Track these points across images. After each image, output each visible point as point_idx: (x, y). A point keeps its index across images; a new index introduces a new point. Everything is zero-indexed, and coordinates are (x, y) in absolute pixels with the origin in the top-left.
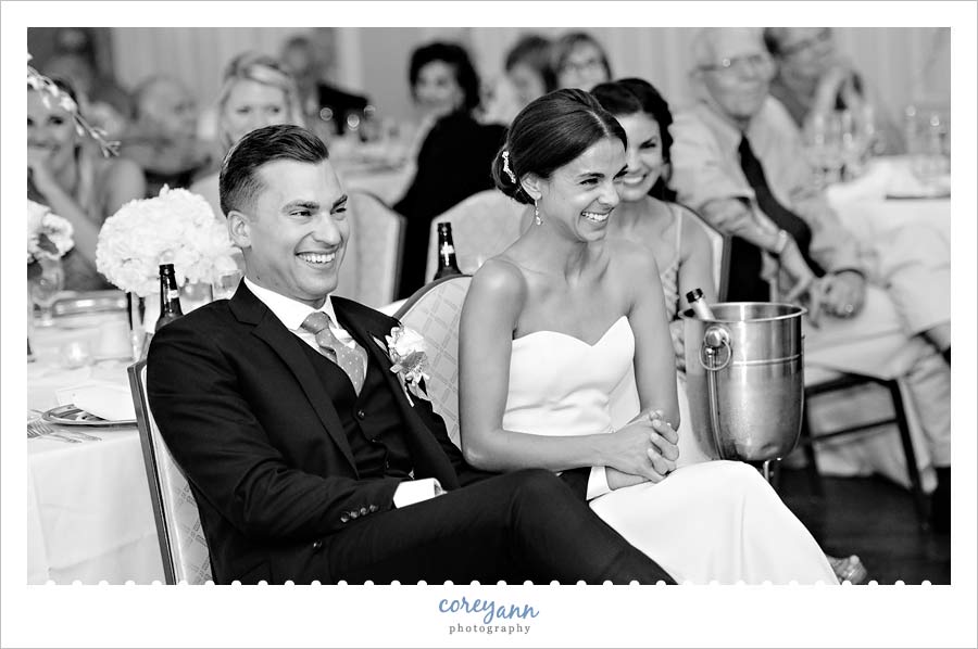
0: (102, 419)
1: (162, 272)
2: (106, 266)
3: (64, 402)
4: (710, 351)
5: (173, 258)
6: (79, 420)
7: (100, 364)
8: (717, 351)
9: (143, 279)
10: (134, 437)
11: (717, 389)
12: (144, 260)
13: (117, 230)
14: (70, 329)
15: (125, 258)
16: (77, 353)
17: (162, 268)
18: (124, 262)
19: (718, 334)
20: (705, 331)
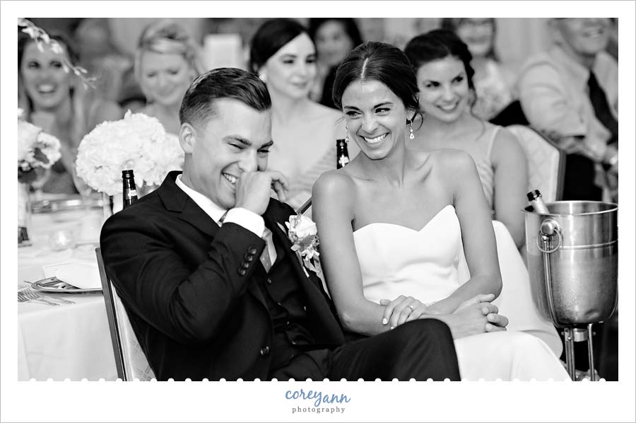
0: (77, 288)
1: (124, 176)
2: (84, 172)
3: (49, 274)
4: (545, 238)
5: (134, 166)
6: (60, 289)
7: (80, 247)
8: (551, 238)
9: (111, 182)
10: (101, 301)
11: (550, 267)
12: (111, 167)
13: (92, 145)
14: (60, 222)
15: (98, 166)
16: (62, 239)
17: (124, 173)
18: (97, 168)
19: (551, 225)
20: (541, 223)
